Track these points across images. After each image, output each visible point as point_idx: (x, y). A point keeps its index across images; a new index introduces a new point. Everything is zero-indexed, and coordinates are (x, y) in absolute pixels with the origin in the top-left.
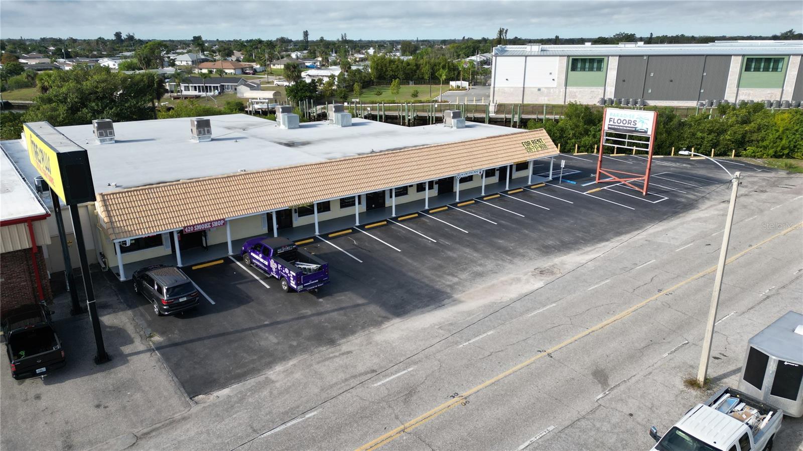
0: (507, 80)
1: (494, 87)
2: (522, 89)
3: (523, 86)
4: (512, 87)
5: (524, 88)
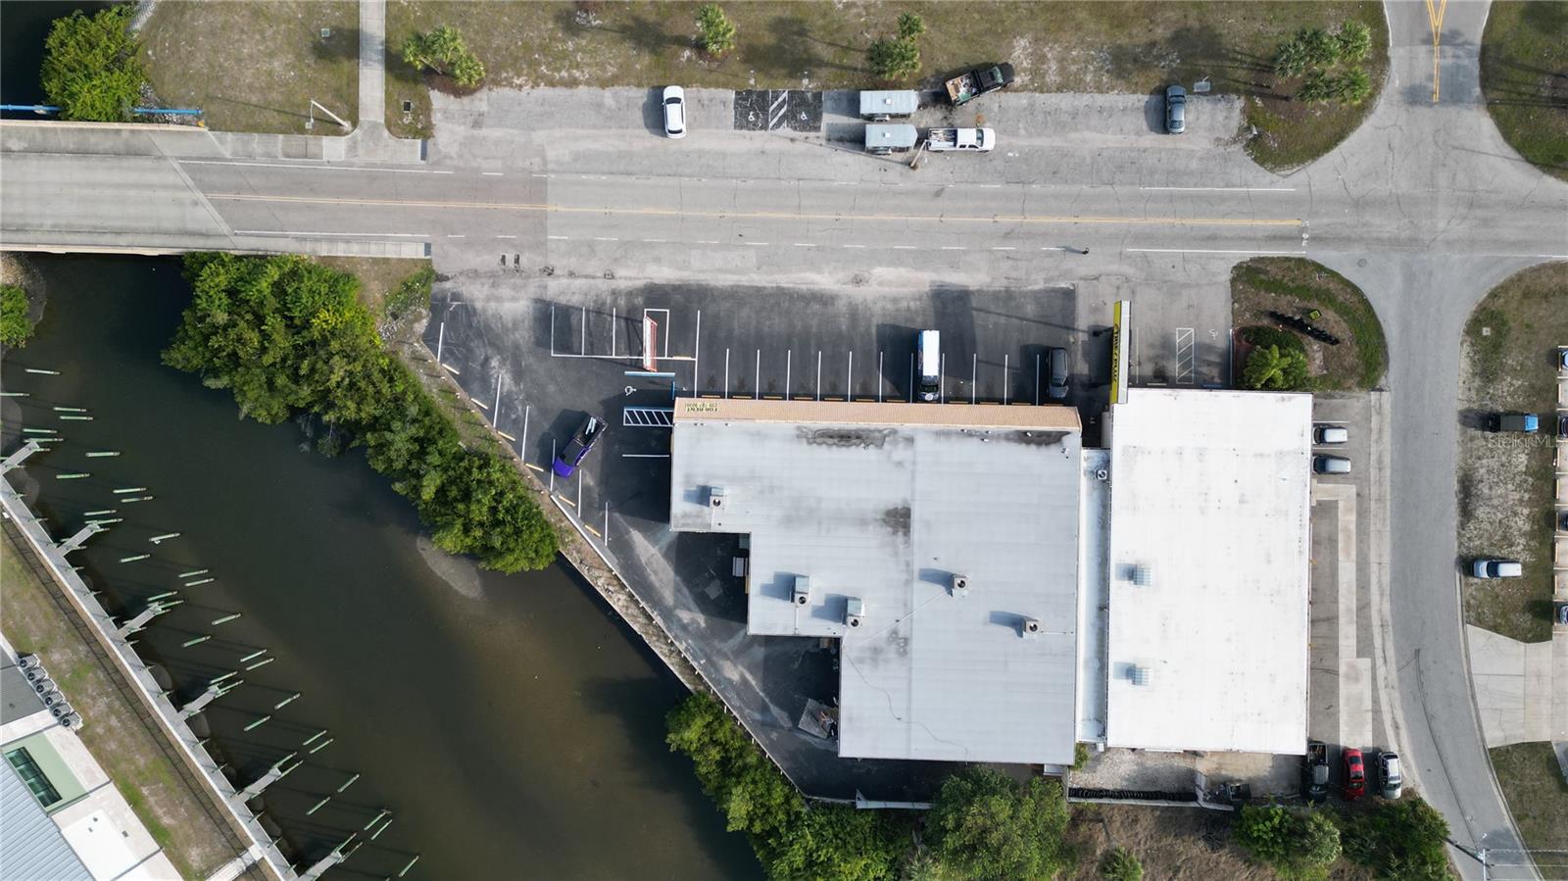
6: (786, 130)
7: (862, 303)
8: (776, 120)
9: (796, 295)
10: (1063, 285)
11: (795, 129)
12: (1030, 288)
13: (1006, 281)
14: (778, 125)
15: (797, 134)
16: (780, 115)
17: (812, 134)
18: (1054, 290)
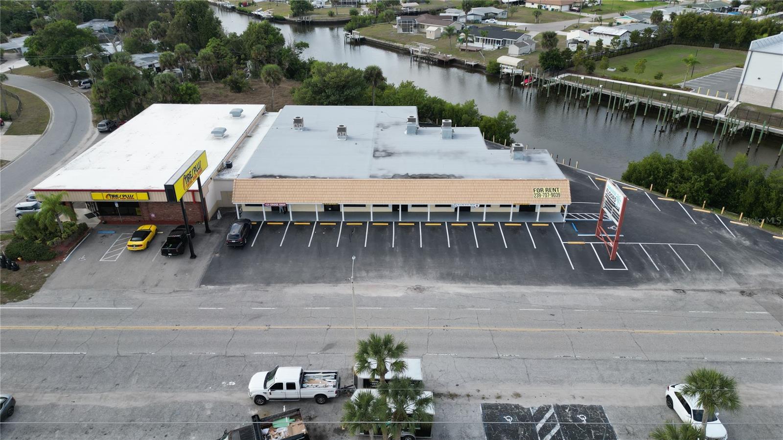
0: (759, 79)
1: (742, 84)
2: (775, 92)
3: (776, 89)
4: (763, 88)
5: (777, 91)
6: (531, 404)
7: (413, 275)
8: (548, 415)
9: (480, 279)
10: (211, 287)
11: (517, 407)
12: (245, 286)
13: (267, 289)
14: (542, 411)
15: (514, 402)
16: (543, 421)
17: (493, 401)
18: (221, 284)
